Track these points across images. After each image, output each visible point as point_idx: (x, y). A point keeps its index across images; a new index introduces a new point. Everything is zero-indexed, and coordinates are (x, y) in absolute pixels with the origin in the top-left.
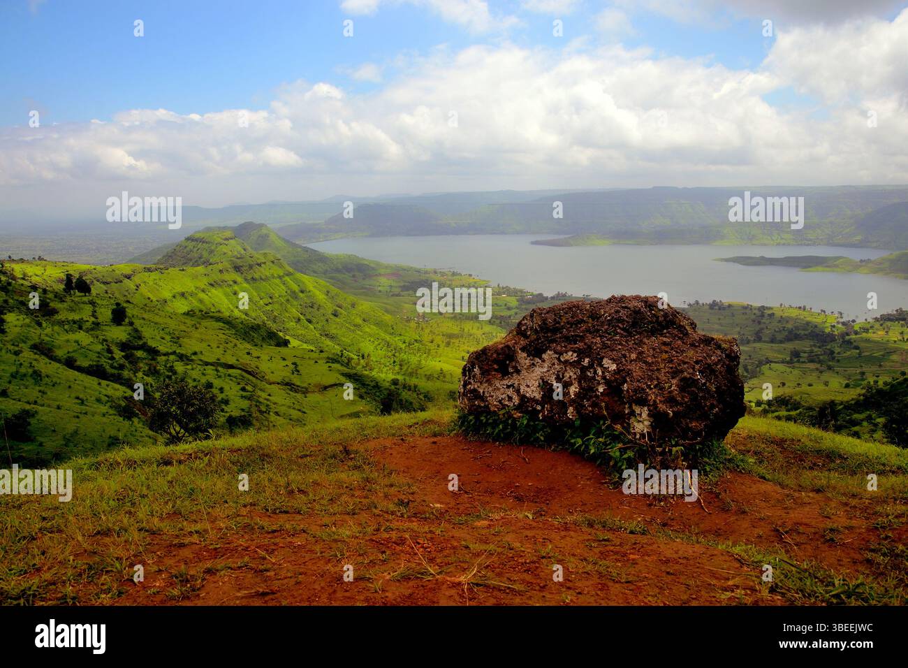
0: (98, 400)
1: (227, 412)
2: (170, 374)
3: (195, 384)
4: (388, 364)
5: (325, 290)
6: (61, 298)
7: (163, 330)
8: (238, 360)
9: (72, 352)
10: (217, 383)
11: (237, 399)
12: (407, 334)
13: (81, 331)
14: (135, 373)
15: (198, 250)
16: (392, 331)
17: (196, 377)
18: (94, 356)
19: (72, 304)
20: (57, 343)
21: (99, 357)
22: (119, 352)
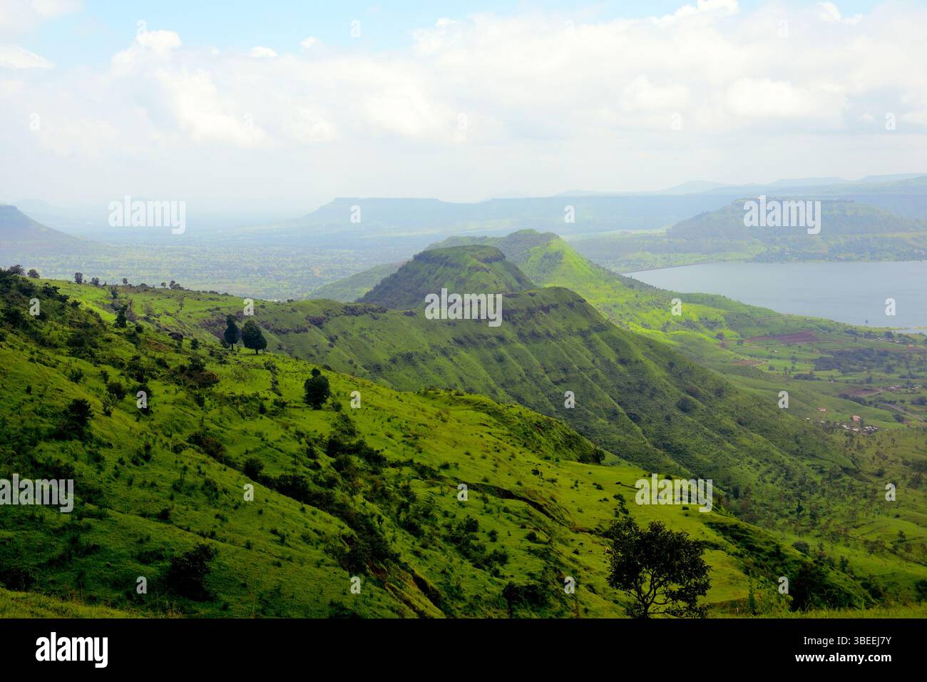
0: (306, 539)
1: (503, 577)
2: (406, 500)
3: (447, 521)
4: (786, 512)
5: (666, 362)
6: (220, 358)
7: (389, 420)
8: (519, 483)
9: (251, 452)
10: (486, 522)
11: (521, 555)
12: (827, 456)
13: (264, 417)
14: (351, 494)
15: (436, 278)
16: (796, 447)
17: (449, 510)
18: (287, 461)
19: (239, 368)
20: (229, 435)
21: (295, 463)
22: (325, 456)
